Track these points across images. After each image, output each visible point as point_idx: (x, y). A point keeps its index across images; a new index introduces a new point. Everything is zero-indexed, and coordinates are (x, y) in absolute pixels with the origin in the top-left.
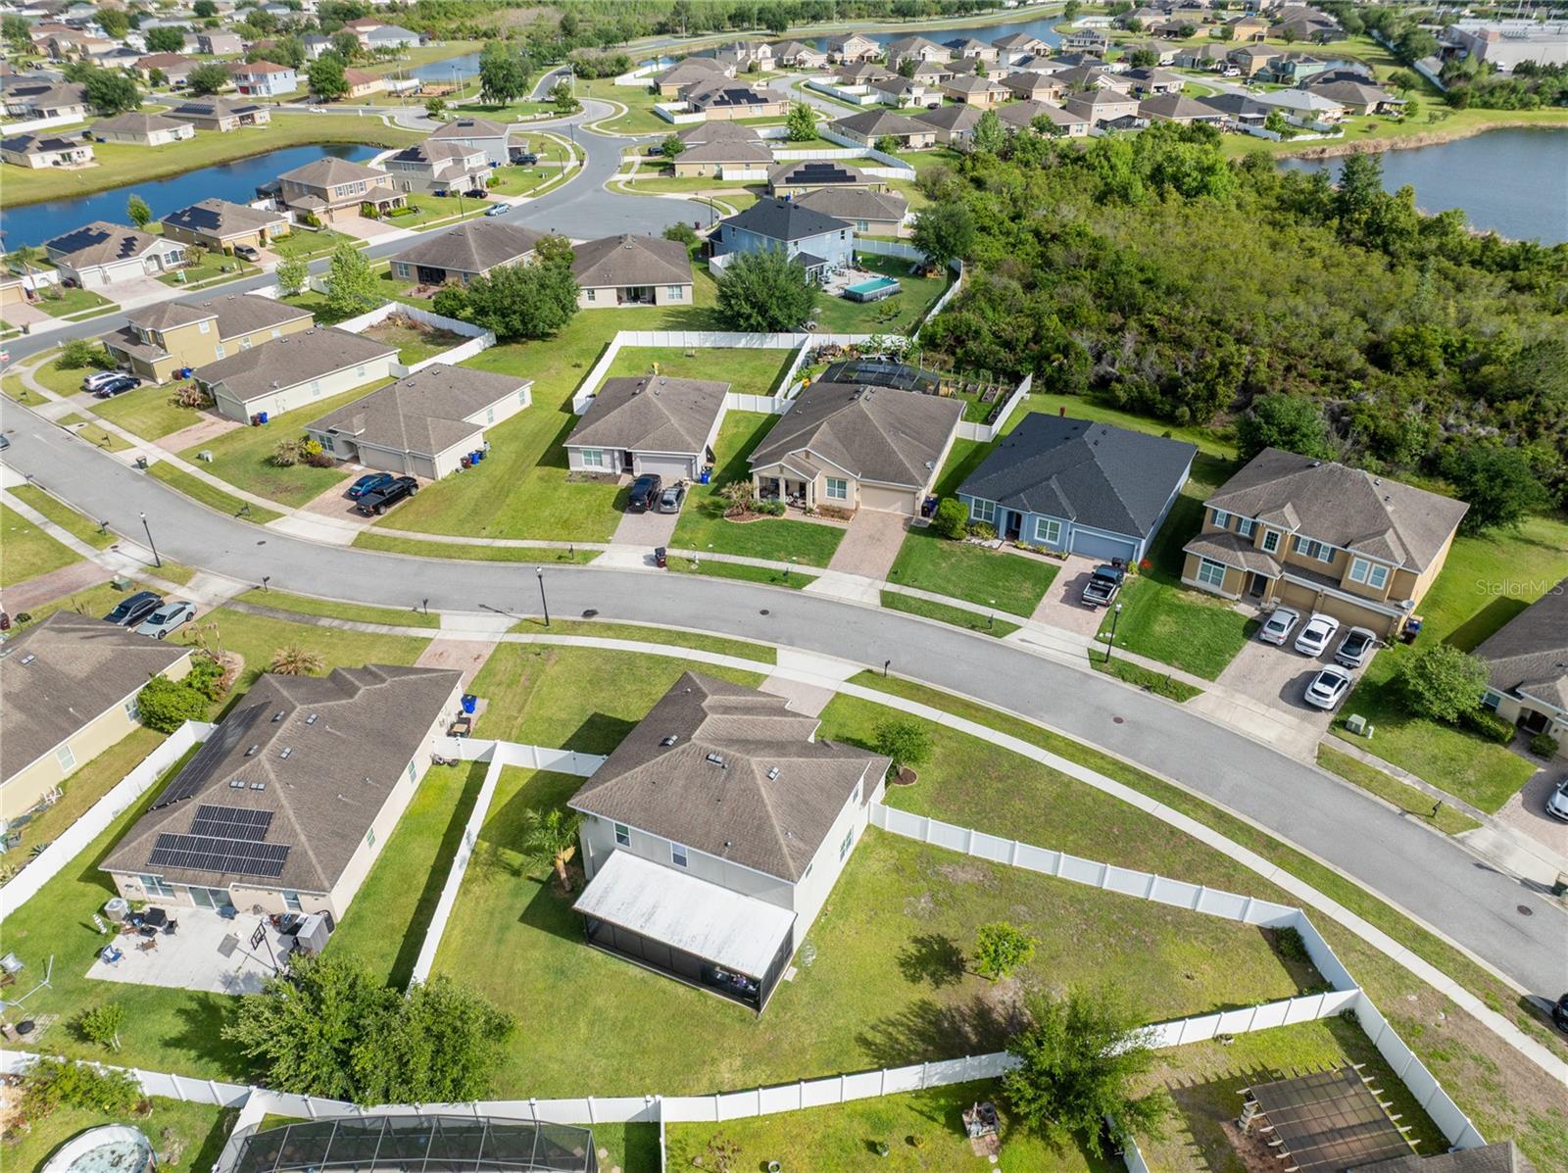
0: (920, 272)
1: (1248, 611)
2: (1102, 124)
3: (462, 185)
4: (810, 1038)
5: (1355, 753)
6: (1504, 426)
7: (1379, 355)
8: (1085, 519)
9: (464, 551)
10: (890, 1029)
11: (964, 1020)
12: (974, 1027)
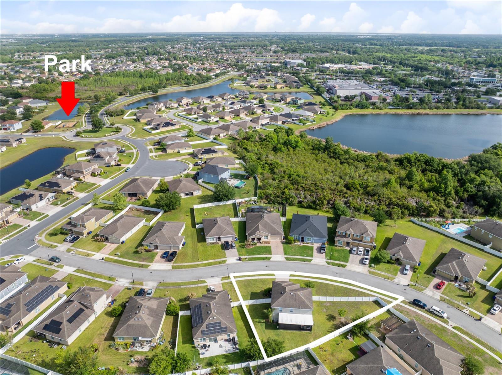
0: (247, 178)
1: (348, 249)
2: (262, 125)
3: (113, 163)
5: (374, 271)
6: (375, 201)
7: (347, 187)
8: (316, 236)
9: (198, 266)
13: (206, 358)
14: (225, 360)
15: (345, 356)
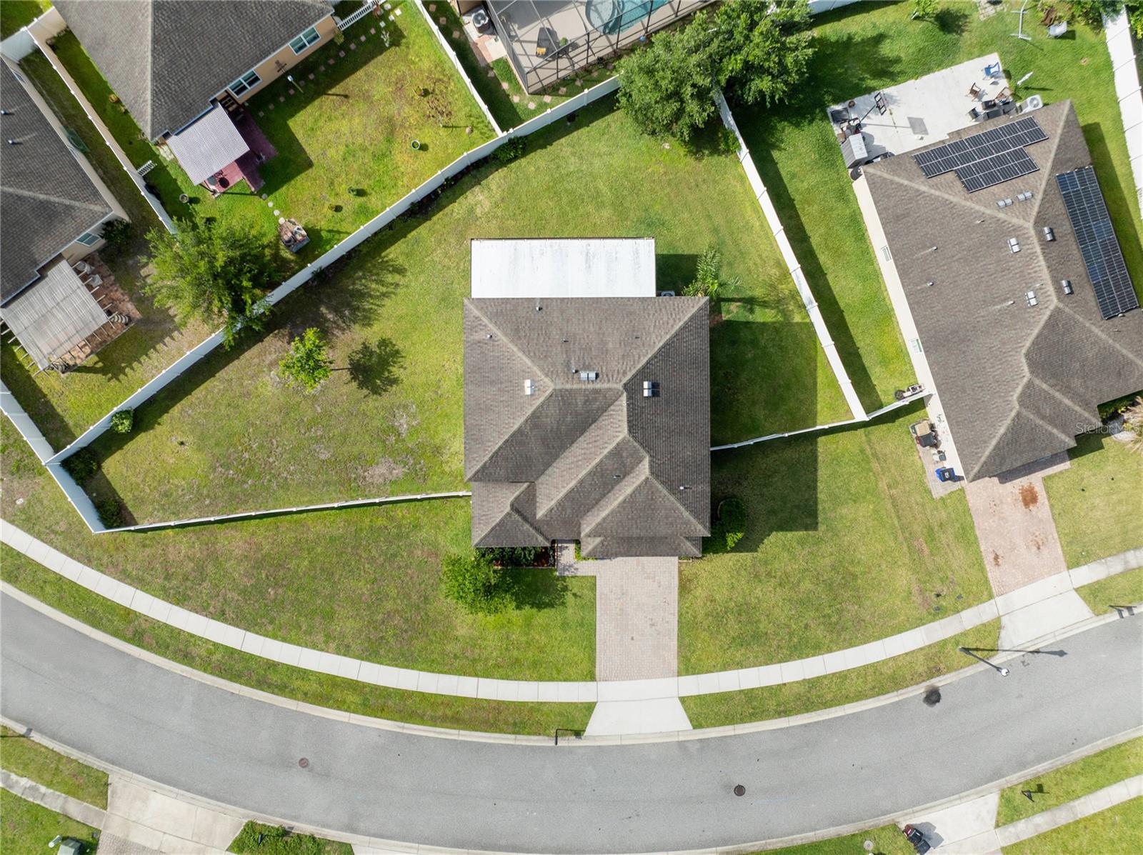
4: (438, 255)
10: (384, 289)
11: (335, 322)
12: (327, 320)
13: (970, 56)
14: (886, 49)
15: (334, 126)
